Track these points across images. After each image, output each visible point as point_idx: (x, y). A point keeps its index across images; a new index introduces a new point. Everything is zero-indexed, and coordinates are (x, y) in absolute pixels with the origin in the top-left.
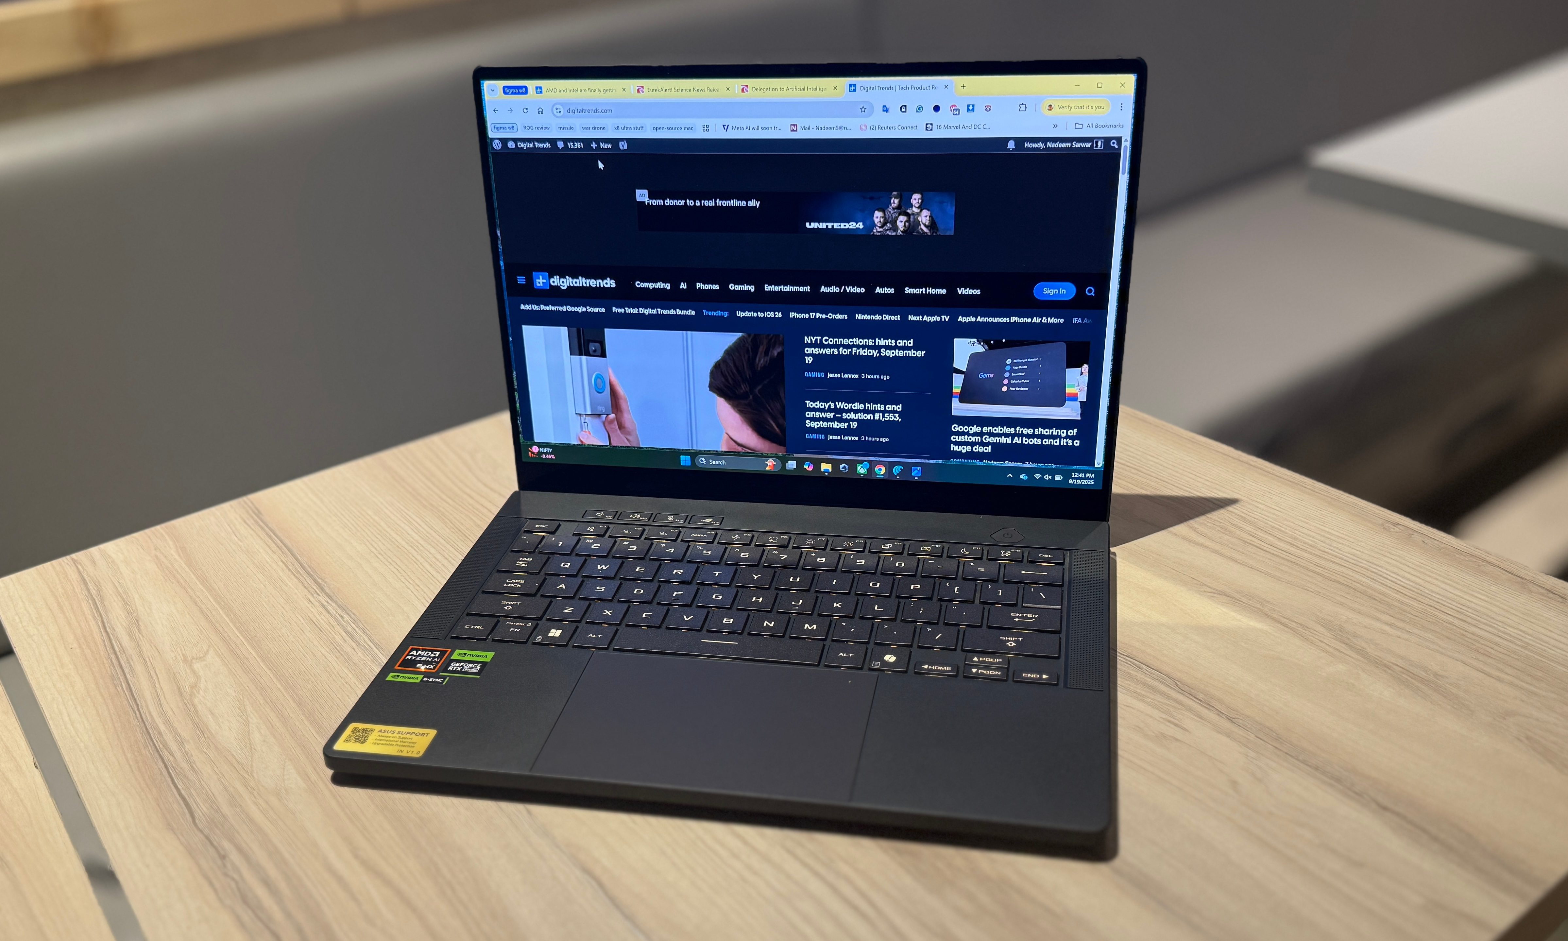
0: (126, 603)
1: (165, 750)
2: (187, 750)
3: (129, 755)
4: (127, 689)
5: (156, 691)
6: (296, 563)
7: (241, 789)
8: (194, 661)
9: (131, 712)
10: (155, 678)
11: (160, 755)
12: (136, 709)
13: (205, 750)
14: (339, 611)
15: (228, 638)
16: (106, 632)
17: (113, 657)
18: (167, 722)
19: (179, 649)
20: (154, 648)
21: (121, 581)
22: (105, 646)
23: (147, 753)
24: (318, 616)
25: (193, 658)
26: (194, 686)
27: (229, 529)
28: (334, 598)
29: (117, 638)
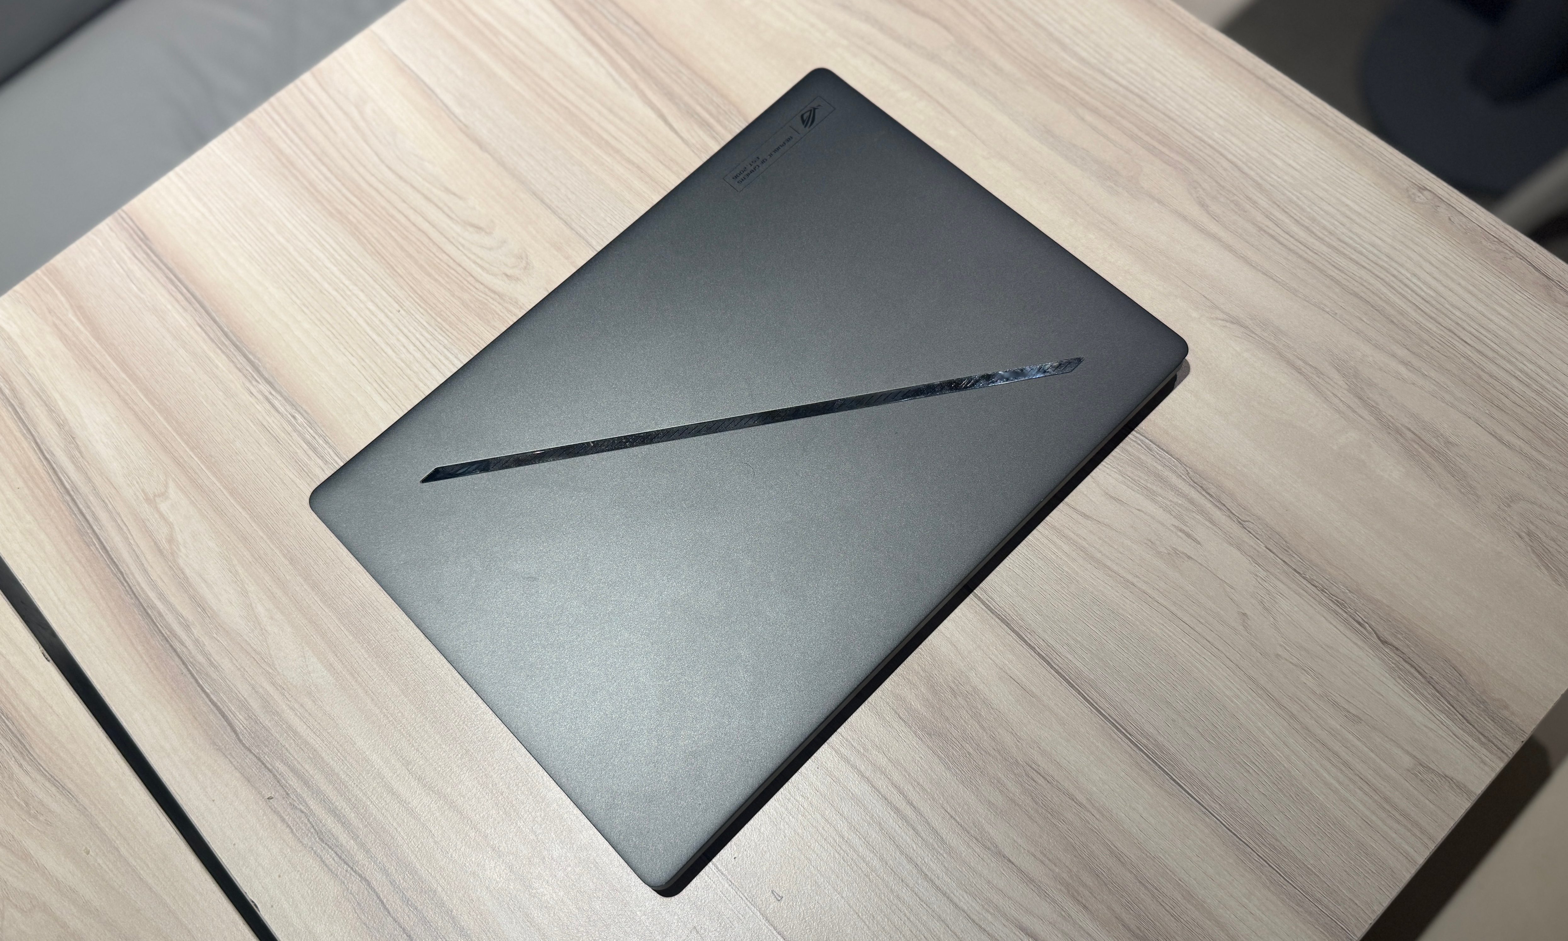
0: (51, 409)
2: (196, 637)
3: (140, 648)
4: (101, 549)
5: (134, 551)
6: (215, 327)
7: (270, 689)
8: (158, 500)
9: (119, 585)
10: (124, 528)
11: (171, 646)
12: (122, 579)
13: (215, 636)
14: (289, 408)
16: (46, 459)
17: (68, 498)
18: (161, 596)
19: (135, 483)
21: (31, 372)
23: (158, 644)
24: (267, 418)
25: (155, 496)
26: (171, 540)
27: (121, 270)
28: (277, 386)
29: (62, 468)
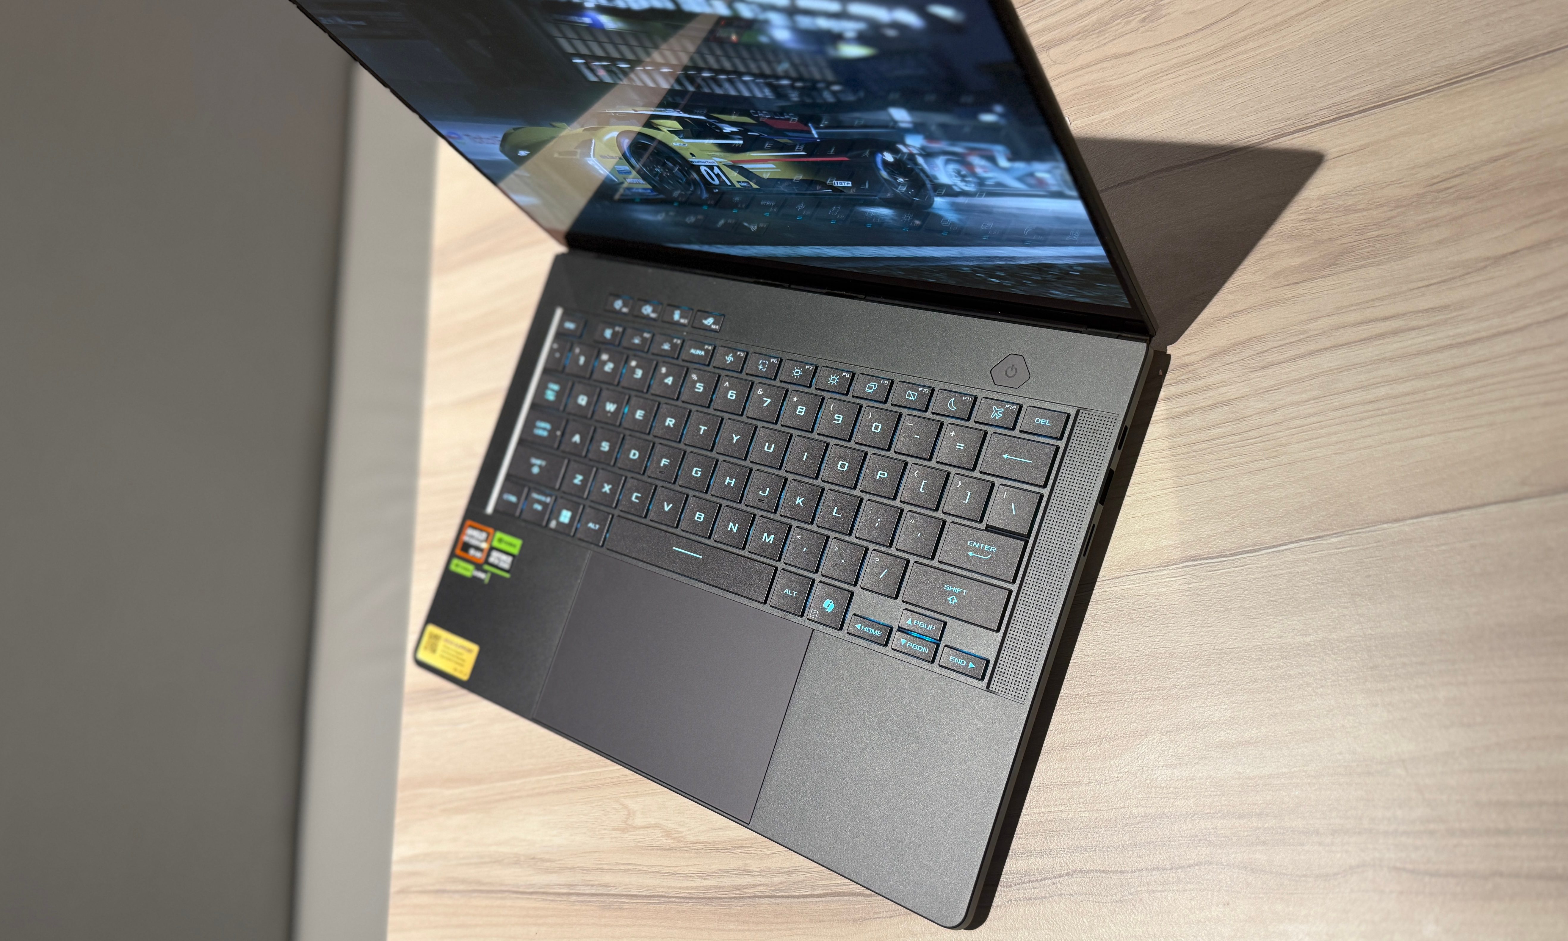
1: (745, 890)
15: (615, 780)
20: (585, 855)
22: (552, 901)
